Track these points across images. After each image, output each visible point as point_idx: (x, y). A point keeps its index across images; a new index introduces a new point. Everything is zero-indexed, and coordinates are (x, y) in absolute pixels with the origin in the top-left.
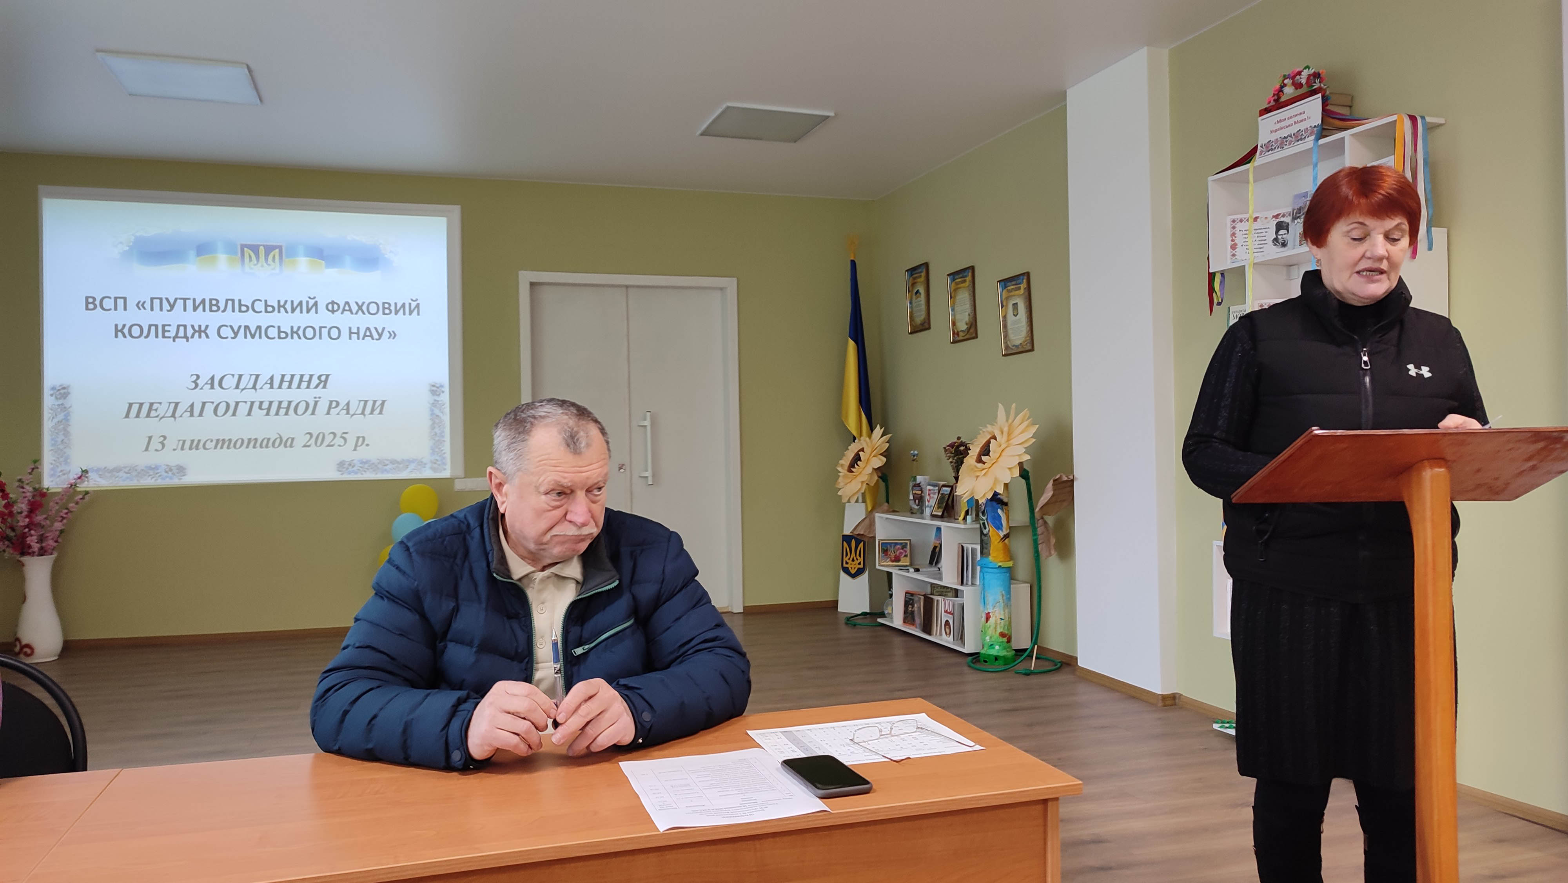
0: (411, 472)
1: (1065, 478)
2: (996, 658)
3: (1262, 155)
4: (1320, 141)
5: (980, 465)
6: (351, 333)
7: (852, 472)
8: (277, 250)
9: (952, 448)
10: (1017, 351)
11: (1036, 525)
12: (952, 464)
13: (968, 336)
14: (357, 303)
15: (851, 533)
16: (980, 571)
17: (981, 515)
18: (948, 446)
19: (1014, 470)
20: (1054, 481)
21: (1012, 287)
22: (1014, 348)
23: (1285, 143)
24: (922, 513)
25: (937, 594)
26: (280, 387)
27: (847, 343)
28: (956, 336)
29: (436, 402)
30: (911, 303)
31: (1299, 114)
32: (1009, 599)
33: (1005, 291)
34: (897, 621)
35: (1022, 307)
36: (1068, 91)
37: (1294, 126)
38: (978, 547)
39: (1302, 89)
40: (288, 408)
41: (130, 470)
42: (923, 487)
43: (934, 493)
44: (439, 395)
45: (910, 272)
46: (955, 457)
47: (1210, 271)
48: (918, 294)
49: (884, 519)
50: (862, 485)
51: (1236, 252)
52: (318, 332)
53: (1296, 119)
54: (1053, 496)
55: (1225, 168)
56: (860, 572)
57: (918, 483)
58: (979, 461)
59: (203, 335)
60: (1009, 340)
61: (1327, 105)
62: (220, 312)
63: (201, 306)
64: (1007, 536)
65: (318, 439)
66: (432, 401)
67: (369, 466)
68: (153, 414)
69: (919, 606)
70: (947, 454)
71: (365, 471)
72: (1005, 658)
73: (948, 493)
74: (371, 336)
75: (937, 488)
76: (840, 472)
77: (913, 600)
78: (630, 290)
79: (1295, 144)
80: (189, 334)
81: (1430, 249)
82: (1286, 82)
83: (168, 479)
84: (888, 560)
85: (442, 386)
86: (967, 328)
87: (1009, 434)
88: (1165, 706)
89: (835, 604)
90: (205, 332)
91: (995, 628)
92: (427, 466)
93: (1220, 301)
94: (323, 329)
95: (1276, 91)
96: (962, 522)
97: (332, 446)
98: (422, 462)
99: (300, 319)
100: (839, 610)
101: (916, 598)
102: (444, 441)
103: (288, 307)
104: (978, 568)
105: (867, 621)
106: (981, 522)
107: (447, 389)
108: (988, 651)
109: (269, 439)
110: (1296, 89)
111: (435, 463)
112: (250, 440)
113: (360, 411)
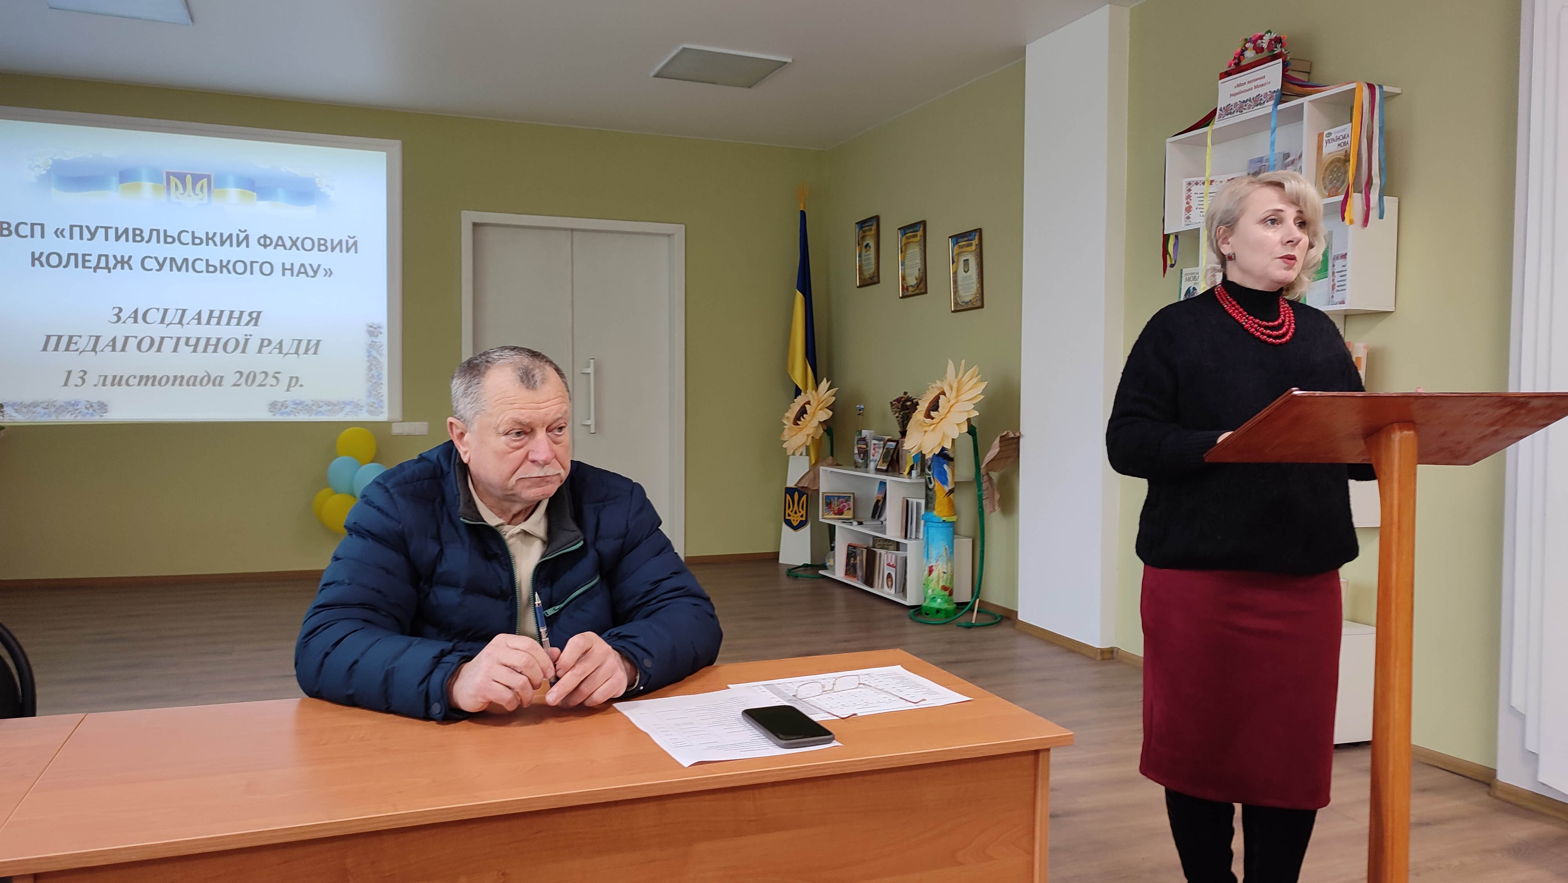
0: (347, 414)
1: (1012, 435)
2: (938, 611)
3: (1221, 119)
4: (1279, 106)
5: (928, 421)
6: (284, 269)
7: (798, 425)
8: (206, 179)
9: (899, 403)
10: (967, 307)
11: (981, 480)
12: (898, 419)
13: (917, 292)
14: (290, 238)
15: (795, 485)
16: (924, 526)
17: (927, 470)
18: (894, 401)
19: (962, 426)
20: (1001, 437)
21: (964, 243)
22: (963, 304)
23: (1245, 107)
24: (867, 466)
25: (879, 547)
26: (208, 323)
27: (795, 294)
28: (905, 291)
29: (373, 343)
30: (860, 256)
31: (1259, 79)
32: (952, 553)
33: (956, 247)
34: (839, 573)
35: (973, 264)
36: (1027, 46)
37: (1253, 90)
38: (923, 502)
39: (1262, 53)
40: (216, 345)
41: (48, 405)
42: (869, 441)
43: (879, 448)
44: (377, 336)
45: (859, 225)
46: (900, 412)
47: (1165, 233)
48: (868, 247)
49: (828, 472)
50: (808, 438)
51: (1190, 214)
52: (249, 267)
53: (1255, 83)
54: (999, 452)
55: (1182, 131)
56: (802, 524)
57: (863, 437)
58: (928, 416)
59: (126, 266)
60: (959, 296)
61: (1287, 71)
62: (144, 242)
63: (124, 236)
64: (951, 491)
65: (249, 378)
66: (370, 342)
67: (302, 408)
68: (73, 347)
69: (861, 559)
70: (894, 409)
71: (299, 413)
72: (946, 611)
73: (893, 447)
74: (306, 273)
75: (882, 442)
76: (786, 425)
77: (855, 552)
78: (575, 233)
79: (1254, 109)
80: (111, 265)
81: (1381, 217)
82: (1247, 45)
83: (88, 416)
84: (831, 513)
85: (380, 327)
86: (917, 283)
87: (958, 390)
88: (1103, 659)
89: (776, 555)
90: (128, 262)
91: (938, 581)
92: (363, 408)
93: (1173, 263)
94: (254, 264)
95: (1237, 54)
96: (907, 476)
97: (264, 385)
98: (358, 404)
99: (229, 253)
100: (780, 562)
101: (858, 551)
102: (382, 384)
103: (217, 239)
104: (922, 522)
105: (809, 573)
106: (927, 477)
107: (385, 330)
108: (930, 604)
109: (196, 377)
110: (1257, 53)
111: (372, 406)
112: (175, 377)
113: (293, 351)
